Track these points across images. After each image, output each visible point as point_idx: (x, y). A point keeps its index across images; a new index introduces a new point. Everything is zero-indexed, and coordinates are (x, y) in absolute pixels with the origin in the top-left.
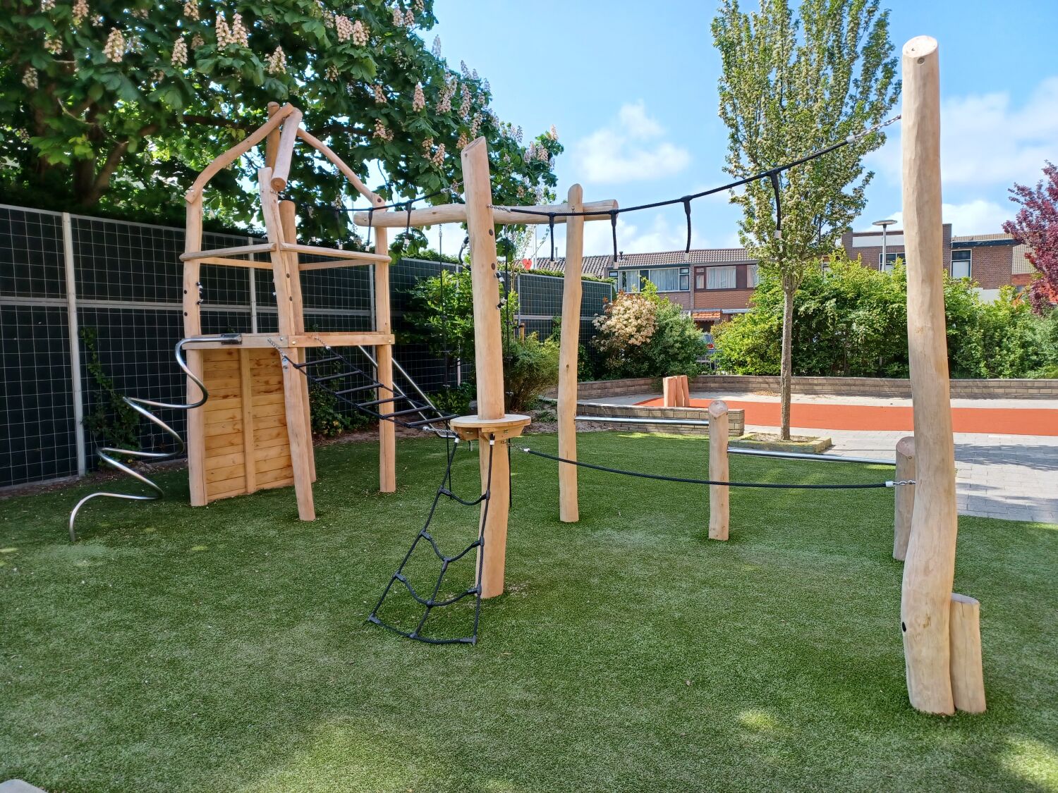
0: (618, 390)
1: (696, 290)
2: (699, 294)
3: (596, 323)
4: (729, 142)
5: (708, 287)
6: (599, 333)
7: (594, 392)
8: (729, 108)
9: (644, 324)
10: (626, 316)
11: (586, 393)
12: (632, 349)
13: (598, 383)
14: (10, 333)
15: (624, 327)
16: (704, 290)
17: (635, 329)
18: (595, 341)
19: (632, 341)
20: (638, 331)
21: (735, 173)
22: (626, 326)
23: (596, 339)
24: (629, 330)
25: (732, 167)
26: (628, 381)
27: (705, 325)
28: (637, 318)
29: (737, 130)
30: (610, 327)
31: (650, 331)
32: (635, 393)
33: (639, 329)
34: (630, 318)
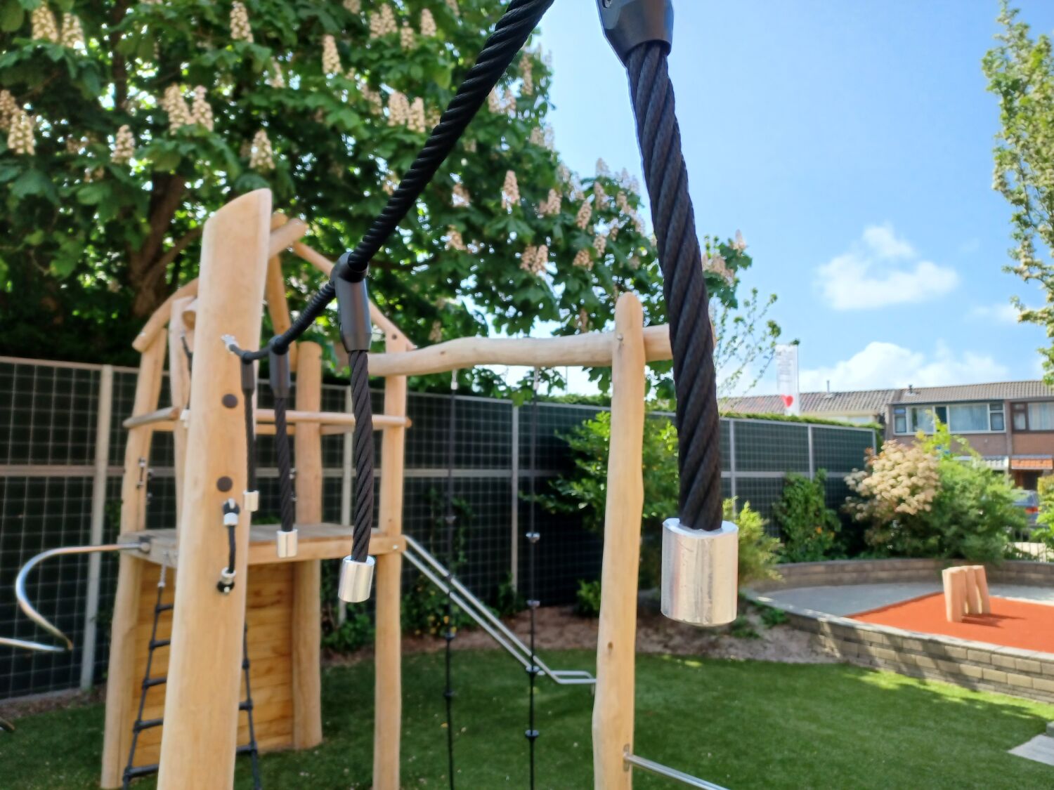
0: (883, 575)
1: (1014, 430)
2: (1019, 437)
3: (849, 479)
4: (1014, 228)
5: (1033, 427)
6: (857, 496)
7: (847, 577)
8: (1013, 177)
9: (921, 483)
10: (894, 473)
11: (835, 577)
12: (904, 517)
13: (851, 564)
14: (15, 509)
15: (889, 488)
16: (1027, 431)
17: (908, 491)
18: (849, 504)
19: (902, 508)
20: (913, 493)
21: (1027, 274)
22: (893, 487)
23: (851, 502)
24: (896, 492)
25: (1021, 265)
26: (897, 562)
27: (1027, 479)
28: (910, 475)
29: (1028, 207)
30: (869, 488)
31: (929, 495)
32: (909, 580)
33: (914, 490)
34: (899, 475)
